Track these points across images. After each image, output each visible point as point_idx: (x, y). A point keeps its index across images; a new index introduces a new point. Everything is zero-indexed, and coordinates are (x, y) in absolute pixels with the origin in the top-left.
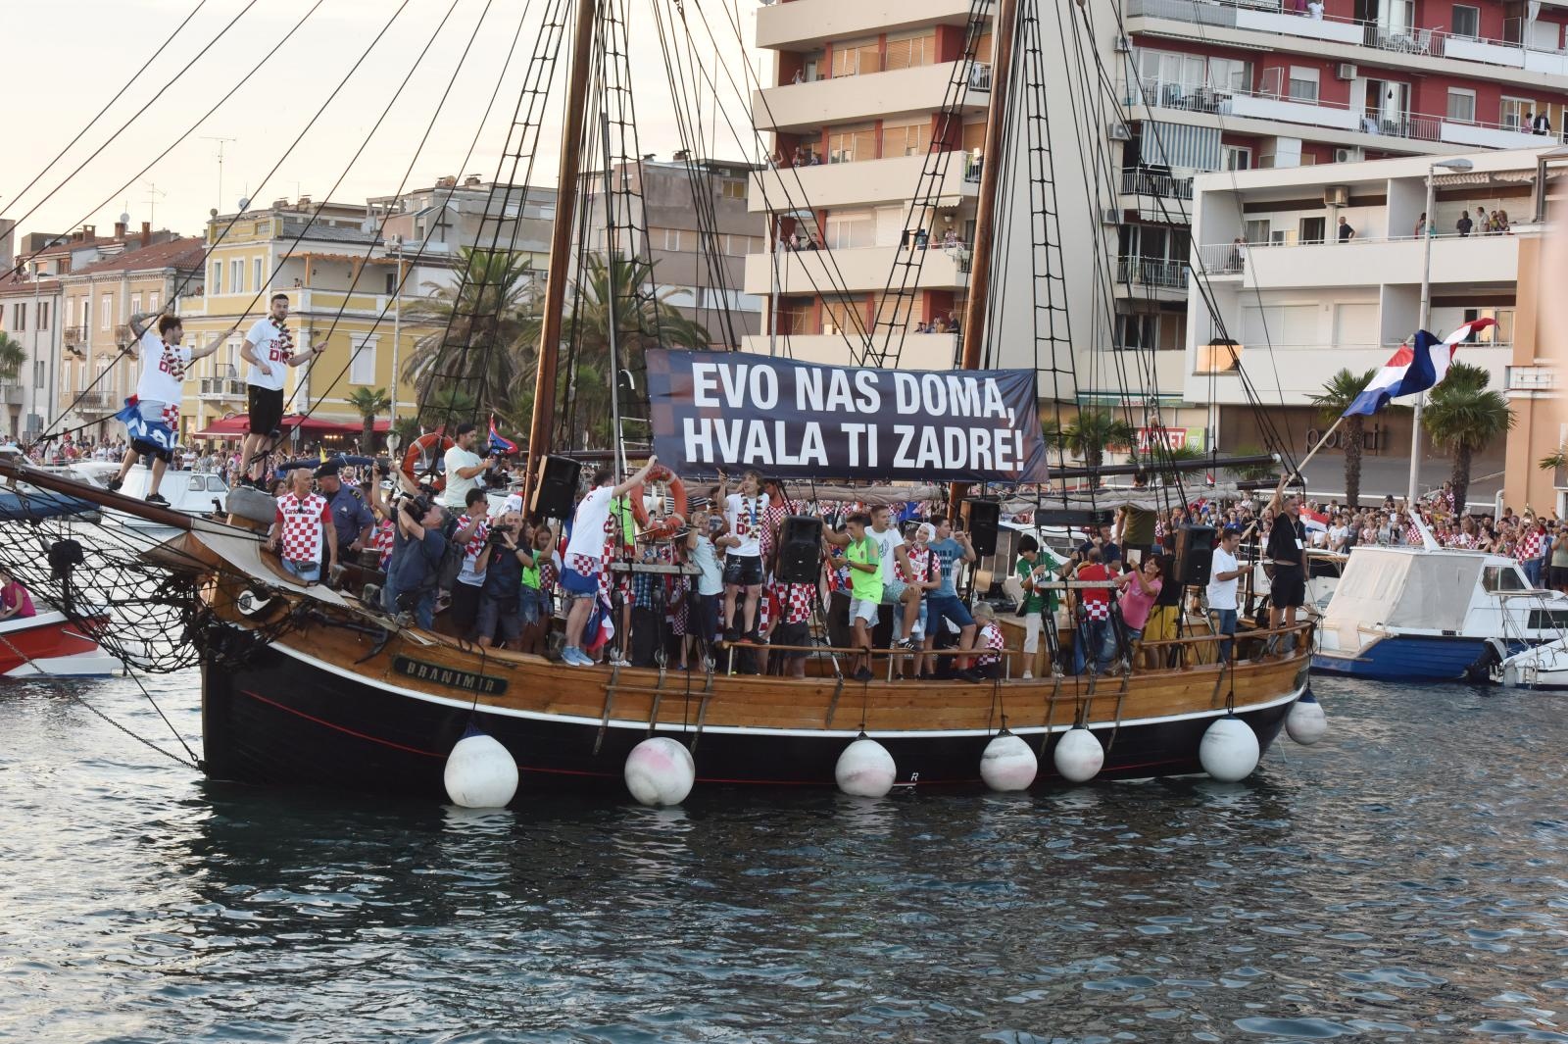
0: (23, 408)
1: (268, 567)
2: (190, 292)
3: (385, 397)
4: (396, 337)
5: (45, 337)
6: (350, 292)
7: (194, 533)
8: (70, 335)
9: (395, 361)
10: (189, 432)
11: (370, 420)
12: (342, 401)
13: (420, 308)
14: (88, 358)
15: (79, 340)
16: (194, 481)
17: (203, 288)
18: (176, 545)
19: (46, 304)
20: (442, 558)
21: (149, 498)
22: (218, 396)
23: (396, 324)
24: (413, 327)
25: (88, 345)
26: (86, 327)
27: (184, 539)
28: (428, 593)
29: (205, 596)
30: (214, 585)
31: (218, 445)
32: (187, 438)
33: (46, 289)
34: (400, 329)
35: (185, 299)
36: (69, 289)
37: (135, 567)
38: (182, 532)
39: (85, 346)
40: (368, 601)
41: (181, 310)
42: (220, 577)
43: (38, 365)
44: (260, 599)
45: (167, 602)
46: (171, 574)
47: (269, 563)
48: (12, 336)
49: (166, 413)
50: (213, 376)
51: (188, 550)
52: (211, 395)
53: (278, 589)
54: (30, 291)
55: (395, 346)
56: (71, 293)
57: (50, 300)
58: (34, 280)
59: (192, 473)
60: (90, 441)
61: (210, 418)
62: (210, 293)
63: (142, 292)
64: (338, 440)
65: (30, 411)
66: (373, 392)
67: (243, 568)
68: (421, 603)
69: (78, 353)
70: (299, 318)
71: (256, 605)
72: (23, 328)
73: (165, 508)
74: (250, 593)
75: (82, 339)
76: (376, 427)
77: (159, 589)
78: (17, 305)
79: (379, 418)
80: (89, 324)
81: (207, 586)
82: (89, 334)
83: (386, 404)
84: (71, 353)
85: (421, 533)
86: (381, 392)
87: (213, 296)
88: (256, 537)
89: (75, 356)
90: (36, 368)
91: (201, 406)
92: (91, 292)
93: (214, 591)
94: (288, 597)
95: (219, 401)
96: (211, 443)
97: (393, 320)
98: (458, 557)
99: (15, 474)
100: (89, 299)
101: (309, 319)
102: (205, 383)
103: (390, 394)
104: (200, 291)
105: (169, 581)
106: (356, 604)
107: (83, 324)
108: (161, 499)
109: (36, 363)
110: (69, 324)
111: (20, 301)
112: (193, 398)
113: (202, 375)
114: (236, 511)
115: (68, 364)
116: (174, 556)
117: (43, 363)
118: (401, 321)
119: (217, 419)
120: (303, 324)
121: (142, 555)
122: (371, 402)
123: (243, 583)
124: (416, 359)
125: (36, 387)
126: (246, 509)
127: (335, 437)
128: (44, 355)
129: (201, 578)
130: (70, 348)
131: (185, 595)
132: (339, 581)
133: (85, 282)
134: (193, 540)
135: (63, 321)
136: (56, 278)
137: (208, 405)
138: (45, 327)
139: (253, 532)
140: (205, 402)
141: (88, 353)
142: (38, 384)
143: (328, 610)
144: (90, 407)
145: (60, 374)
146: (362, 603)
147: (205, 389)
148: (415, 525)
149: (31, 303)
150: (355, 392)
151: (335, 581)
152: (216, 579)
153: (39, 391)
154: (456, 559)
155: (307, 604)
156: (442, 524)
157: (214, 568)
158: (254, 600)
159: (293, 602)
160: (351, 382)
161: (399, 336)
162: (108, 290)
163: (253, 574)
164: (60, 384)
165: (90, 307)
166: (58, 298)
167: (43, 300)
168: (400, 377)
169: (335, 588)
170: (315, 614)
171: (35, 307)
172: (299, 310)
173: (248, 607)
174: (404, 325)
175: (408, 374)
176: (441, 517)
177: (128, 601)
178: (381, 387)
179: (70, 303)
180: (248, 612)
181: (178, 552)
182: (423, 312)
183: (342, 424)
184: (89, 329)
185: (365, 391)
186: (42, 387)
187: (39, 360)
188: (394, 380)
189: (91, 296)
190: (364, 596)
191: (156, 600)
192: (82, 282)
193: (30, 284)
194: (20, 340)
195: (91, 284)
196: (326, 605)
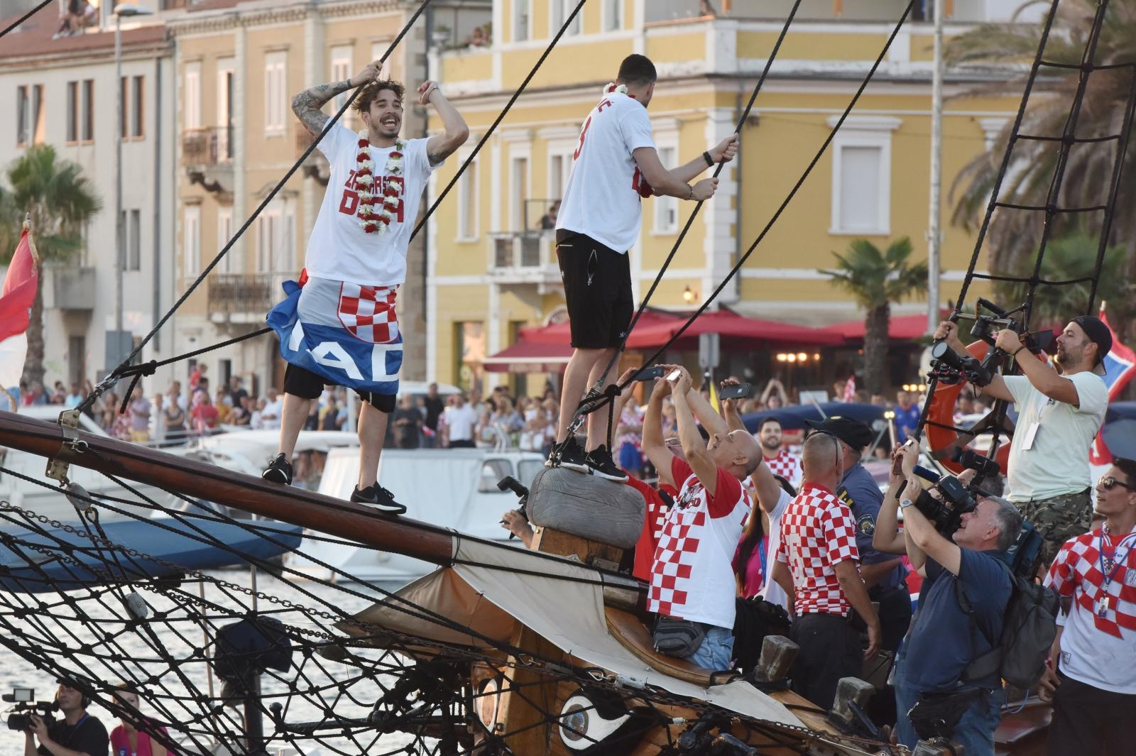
0: (96, 317)
1: (622, 642)
2: (461, 40)
3: (912, 261)
4: (934, 123)
5: (138, 153)
6: (789, 21)
7: (459, 570)
8: (197, 147)
9: (933, 177)
10: (469, 357)
11: (880, 315)
12: (812, 274)
13: (993, 47)
14: (238, 197)
15: (214, 158)
16: (488, 470)
17: (489, 28)
18: (422, 597)
19: (139, 80)
20: (1008, 614)
21: (358, 495)
22: (533, 274)
23: (935, 91)
24: (975, 93)
25: (238, 170)
26: (230, 128)
27: (437, 584)
28: (981, 695)
29: (487, 710)
30: (506, 685)
31: (536, 385)
32: (466, 373)
33: (136, 44)
34: (945, 100)
35: (450, 56)
36: (188, 43)
37: (335, 650)
38: (431, 567)
39: (229, 170)
40: (847, 716)
41: (442, 78)
42: (519, 668)
43: (126, 219)
44: (607, 714)
45: (404, 725)
46: (413, 663)
47: (625, 634)
48: (66, 154)
49: (349, 305)
50: (520, 229)
51: (445, 611)
52: (518, 273)
53: (646, 692)
54: (100, 50)
55: (934, 142)
56: (194, 52)
57: (147, 69)
58: (109, 25)
59: (481, 451)
60: (248, 387)
61: (516, 328)
62: (506, 38)
63: (353, 43)
64: (810, 361)
65: (111, 325)
66: (883, 248)
67: (564, 645)
68: (963, 722)
69: (215, 188)
70: (710, 88)
71: (599, 728)
72: (89, 135)
73: (394, 517)
74: (583, 702)
75: (222, 156)
76: (895, 330)
77: (389, 697)
78: (73, 85)
79: (899, 310)
80: (237, 121)
81: (491, 686)
82: (238, 144)
83: (918, 278)
84: (198, 190)
85: (951, 558)
86: (901, 250)
87: (512, 45)
88: (596, 576)
89: (209, 197)
90: (120, 226)
91: (494, 297)
92: (239, 48)
93: (506, 696)
94: (666, 709)
95: (534, 286)
96: (520, 381)
97: (927, 82)
98: (1045, 612)
99: (63, 449)
100: (235, 66)
101: (733, 88)
102: (502, 245)
103: (923, 253)
104: (483, 36)
105: (408, 680)
106: (817, 723)
107: (222, 121)
108: (386, 497)
109: (122, 214)
110: (193, 123)
111: (80, 75)
112: (475, 279)
113: (495, 227)
114: (552, 521)
115: (192, 214)
116: (416, 624)
117: (136, 213)
118: (946, 83)
119: (531, 326)
120: (721, 100)
121: (346, 620)
122: (881, 272)
123: (567, 679)
124: (987, 168)
125: (122, 267)
126: (572, 514)
127: (803, 357)
128: (139, 195)
129: (480, 671)
130: (197, 178)
131: (446, 710)
132: (780, 672)
133: (225, 25)
134: (457, 586)
135: (178, 117)
136: (158, 19)
137: (510, 297)
138: (139, 131)
139: (588, 565)
140: (504, 288)
141: (238, 186)
142: (127, 261)
143: (758, 738)
144: (246, 310)
145: (177, 238)
146: (834, 721)
147: (503, 257)
148: (938, 540)
149: (105, 78)
150: (845, 250)
151: (771, 671)
152: (510, 673)
153: (130, 277)
154: (1039, 616)
155: (710, 725)
156: (1002, 541)
157: (506, 648)
158: (593, 715)
159: (678, 719)
160: (835, 228)
161: (942, 118)
162: (277, 42)
163: (591, 659)
164: (178, 261)
165: (238, 84)
166: (166, 65)
167: (130, 70)
168: (948, 214)
169: (768, 687)
170: (725, 746)
171: (115, 89)
172: (710, 68)
173: (580, 734)
174: (952, 91)
175: (969, 205)
176: (999, 524)
177: (322, 725)
178: (898, 238)
179: (192, 76)
180: (582, 744)
181: (425, 613)
182: (999, 56)
183: (817, 325)
184: (238, 133)
185: (866, 248)
186: (137, 267)
187: (128, 206)
188: (932, 221)
189: (239, 58)
190: (837, 706)
191: (382, 723)
192: (215, 26)
193: (100, 34)
194: (84, 162)
195: (238, 32)
196: (751, 725)
